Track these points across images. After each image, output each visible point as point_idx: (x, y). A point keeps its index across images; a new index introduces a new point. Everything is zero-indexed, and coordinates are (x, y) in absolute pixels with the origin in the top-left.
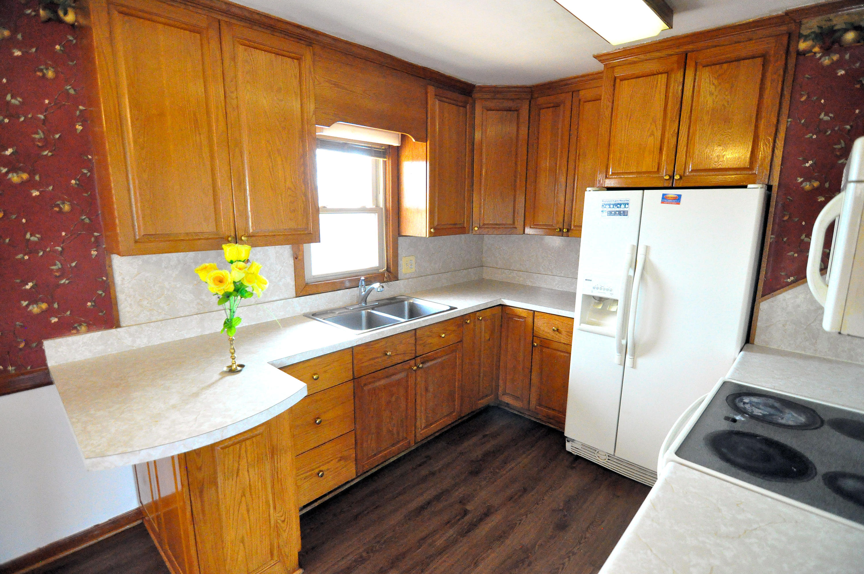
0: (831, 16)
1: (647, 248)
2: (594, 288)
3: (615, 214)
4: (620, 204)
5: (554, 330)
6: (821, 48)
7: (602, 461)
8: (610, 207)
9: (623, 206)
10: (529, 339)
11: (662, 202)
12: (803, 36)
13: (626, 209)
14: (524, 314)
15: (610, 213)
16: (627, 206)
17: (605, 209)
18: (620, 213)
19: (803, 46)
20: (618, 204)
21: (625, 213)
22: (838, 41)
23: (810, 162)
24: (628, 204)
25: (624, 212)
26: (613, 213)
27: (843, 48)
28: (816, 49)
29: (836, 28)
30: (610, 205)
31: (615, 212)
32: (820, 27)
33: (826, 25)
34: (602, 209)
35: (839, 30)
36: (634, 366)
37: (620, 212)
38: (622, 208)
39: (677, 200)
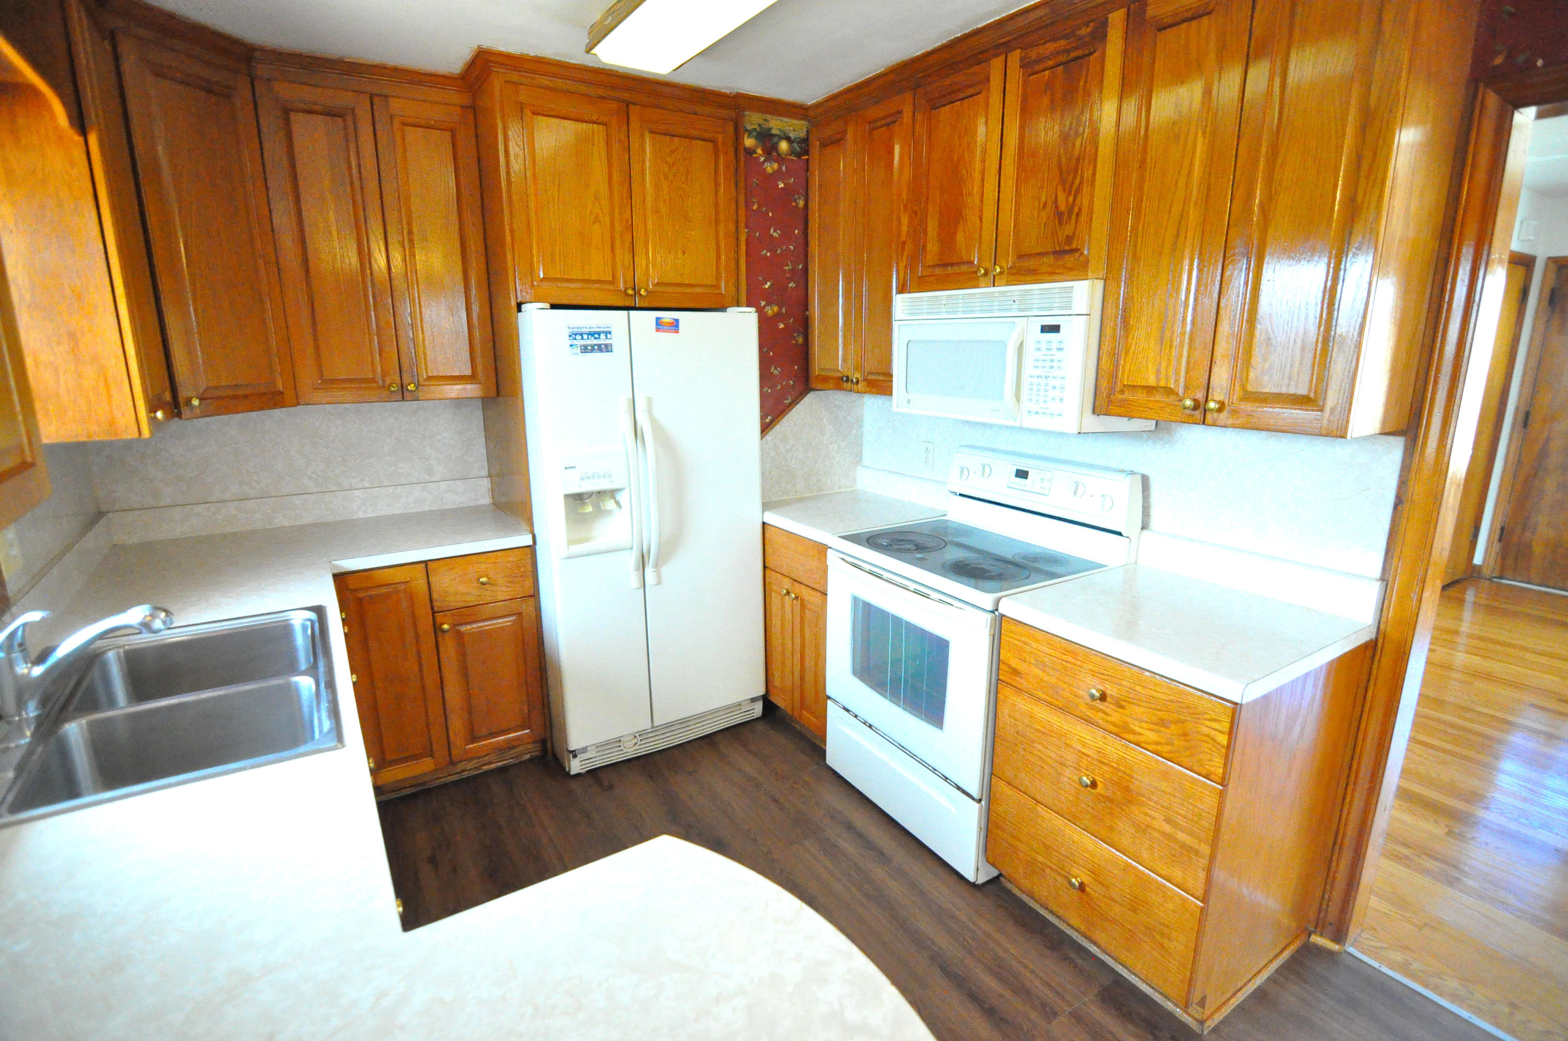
0: (768, 117)
1: (650, 401)
2: (582, 479)
3: (592, 350)
4: (599, 334)
5: (483, 584)
6: (763, 150)
7: (633, 749)
8: (582, 339)
9: (602, 336)
10: (425, 623)
11: (658, 330)
12: (747, 130)
13: (608, 342)
14: (399, 576)
15: (585, 349)
16: (609, 336)
17: (575, 342)
18: (601, 348)
19: (749, 142)
20: (595, 333)
21: (607, 348)
22: (775, 147)
23: (769, 284)
24: (610, 333)
25: (606, 345)
26: (589, 348)
27: (780, 159)
28: (759, 151)
29: (774, 132)
30: (581, 334)
31: (593, 346)
32: (760, 125)
33: (766, 125)
34: (570, 342)
35: (776, 135)
36: (659, 582)
37: (599, 346)
38: (602, 340)
39: (675, 326)
